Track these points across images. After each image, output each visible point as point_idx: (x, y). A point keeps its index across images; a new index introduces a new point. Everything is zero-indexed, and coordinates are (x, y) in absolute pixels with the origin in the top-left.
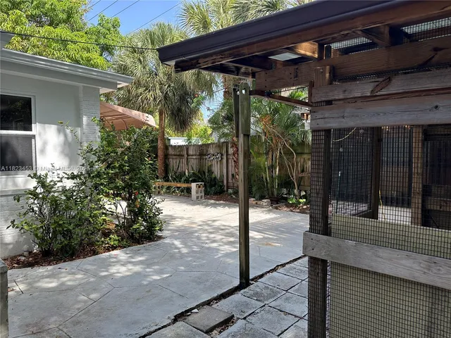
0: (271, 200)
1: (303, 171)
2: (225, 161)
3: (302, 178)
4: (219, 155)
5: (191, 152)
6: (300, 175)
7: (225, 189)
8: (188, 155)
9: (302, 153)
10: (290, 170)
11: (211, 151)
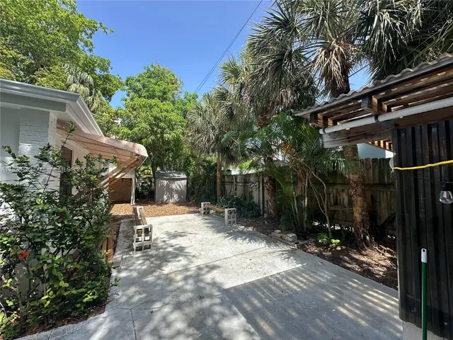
0: (297, 235)
1: (336, 204)
2: (261, 188)
3: (335, 211)
4: (257, 183)
5: (238, 181)
6: (333, 208)
7: (262, 213)
8: (237, 183)
9: (334, 184)
10: (321, 202)
11: (252, 179)
